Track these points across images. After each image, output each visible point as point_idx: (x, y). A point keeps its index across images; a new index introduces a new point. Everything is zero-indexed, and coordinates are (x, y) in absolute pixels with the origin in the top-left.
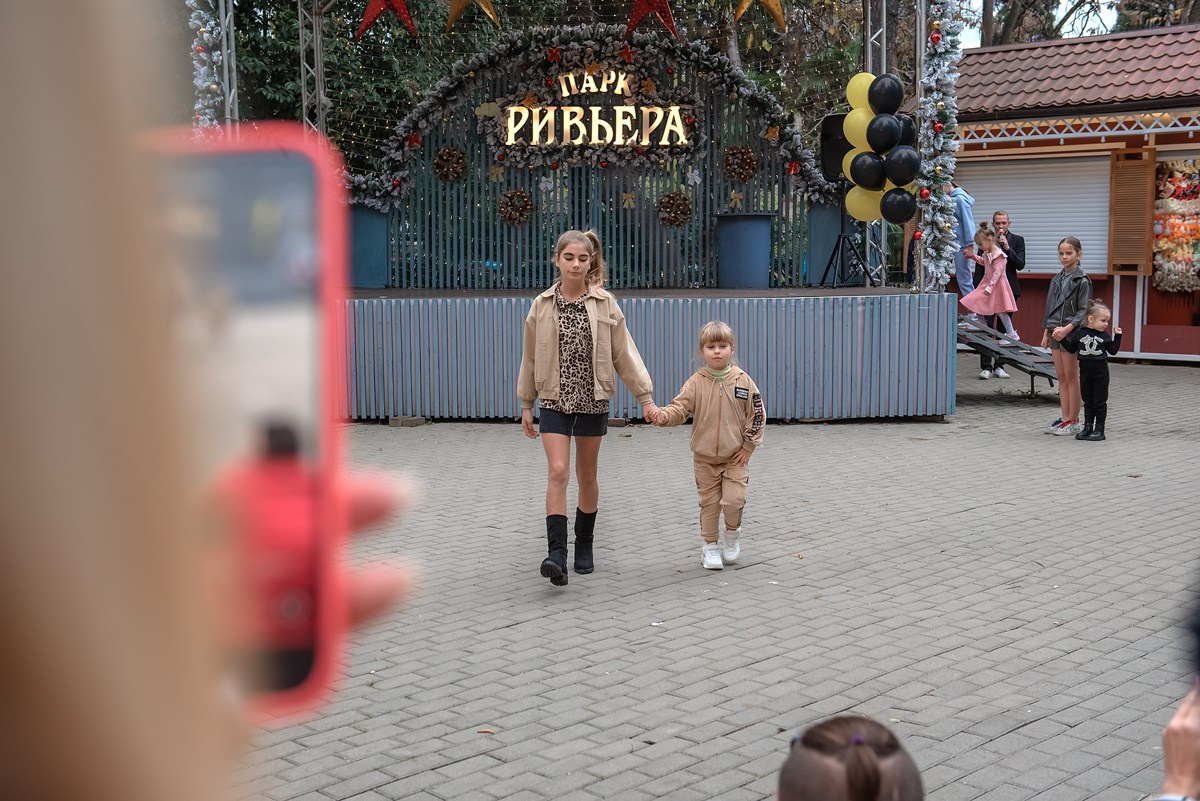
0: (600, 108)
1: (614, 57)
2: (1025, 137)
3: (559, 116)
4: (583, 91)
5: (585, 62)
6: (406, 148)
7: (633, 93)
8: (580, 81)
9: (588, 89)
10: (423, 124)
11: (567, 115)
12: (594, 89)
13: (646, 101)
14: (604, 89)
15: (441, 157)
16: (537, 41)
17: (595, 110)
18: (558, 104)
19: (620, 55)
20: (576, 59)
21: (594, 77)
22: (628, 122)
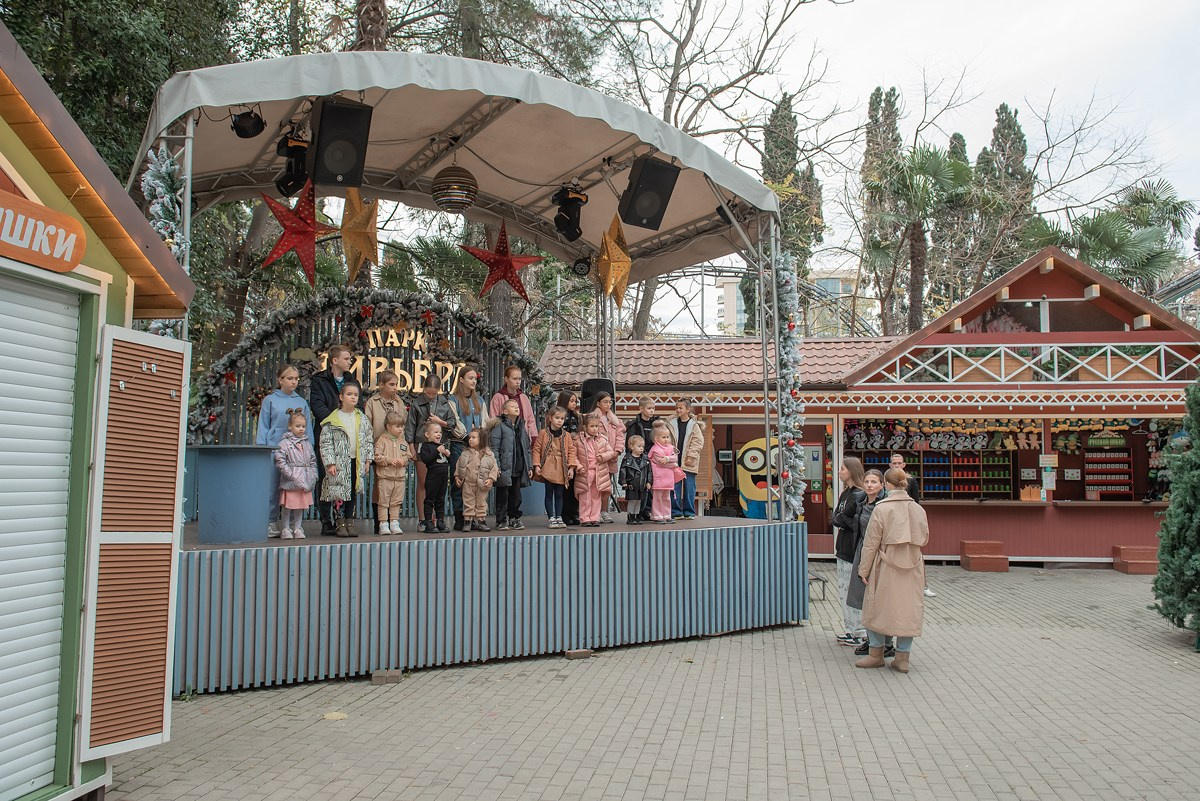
0: (401, 360)
1: (418, 319)
2: (627, 404)
3: (366, 363)
4: (388, 344)
5: (394, 320)
6: (224, 385)
7: (429, 350)
8: (385, 336)
9: (392, 343)
10: (241, 363)
11: (373, 364)
12: (397, 344)
13: (441, 357)
14: (405, 344)
15: (256, 395)
16: (351, 299)
17: (398, 362)
18: (365, 353)
19: (423, 317)
20: (386, 316)
21: (398, 335)
22: (425, 374)
